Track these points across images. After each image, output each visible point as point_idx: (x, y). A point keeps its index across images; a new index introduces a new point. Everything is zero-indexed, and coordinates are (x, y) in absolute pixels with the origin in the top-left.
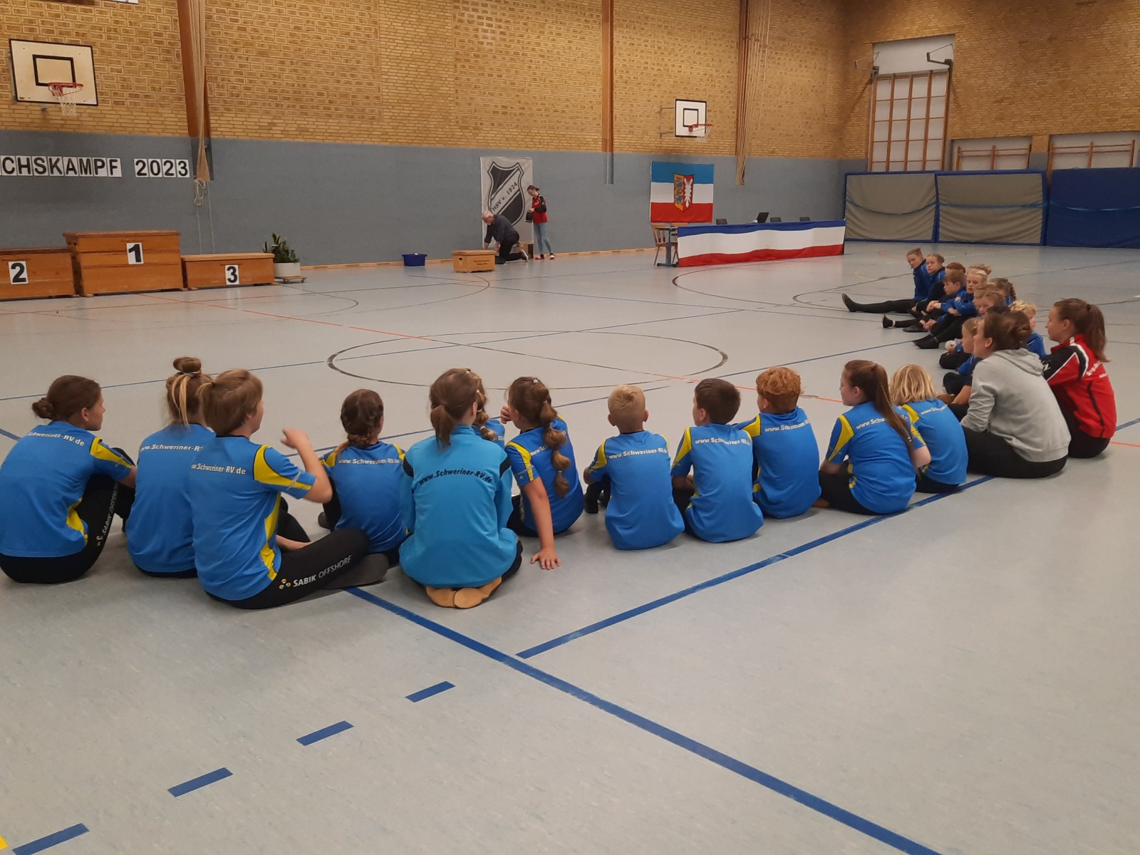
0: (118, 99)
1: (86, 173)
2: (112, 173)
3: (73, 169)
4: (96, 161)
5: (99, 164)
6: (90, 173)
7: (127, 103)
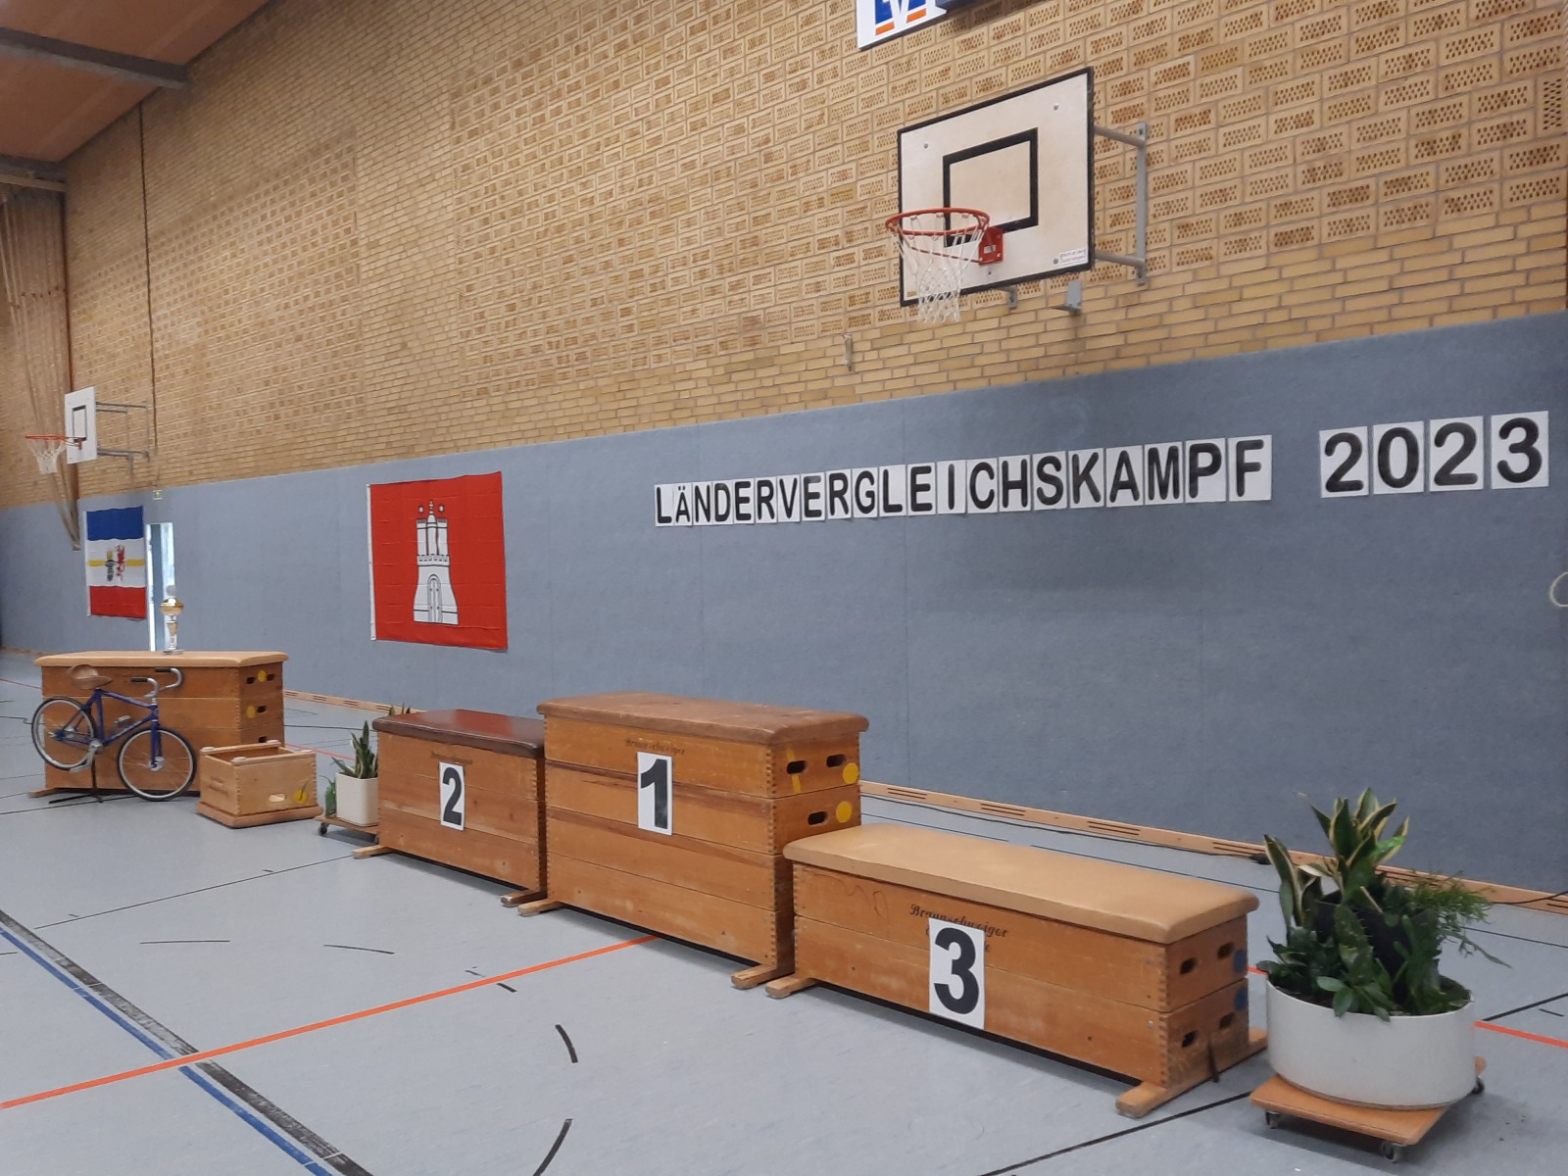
0: (1291, 223)
1: (1163, 494)
2: (1240, 491)
3: (1131, 485)
4: (1195, 450)
5: (1205, 460)
6: (1176, 494)
7: (1322, 231)
